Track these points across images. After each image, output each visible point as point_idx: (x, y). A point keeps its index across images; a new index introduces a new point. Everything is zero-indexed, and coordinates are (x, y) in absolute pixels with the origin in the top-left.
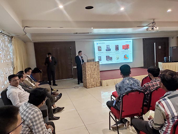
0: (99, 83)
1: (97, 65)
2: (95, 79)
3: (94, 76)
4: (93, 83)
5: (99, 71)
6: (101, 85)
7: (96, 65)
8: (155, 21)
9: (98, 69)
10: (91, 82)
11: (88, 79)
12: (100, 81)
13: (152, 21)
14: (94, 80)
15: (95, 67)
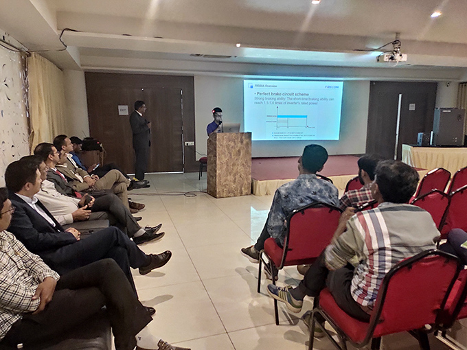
0: (248, 188)
1: (244, 142)
2: (237, 177)
3: (235, 168)
4: (233, 186)
5: (249, 158)
6: (252, 192)
7: (242, 142)
8: (401, 37)
9: (247, 152)
10: (227, 183)
11: (220, 175)
12: (250, 181)
13: (393, 37)
14: (235, 179)
15: (239, 145)
